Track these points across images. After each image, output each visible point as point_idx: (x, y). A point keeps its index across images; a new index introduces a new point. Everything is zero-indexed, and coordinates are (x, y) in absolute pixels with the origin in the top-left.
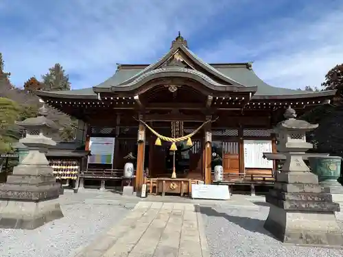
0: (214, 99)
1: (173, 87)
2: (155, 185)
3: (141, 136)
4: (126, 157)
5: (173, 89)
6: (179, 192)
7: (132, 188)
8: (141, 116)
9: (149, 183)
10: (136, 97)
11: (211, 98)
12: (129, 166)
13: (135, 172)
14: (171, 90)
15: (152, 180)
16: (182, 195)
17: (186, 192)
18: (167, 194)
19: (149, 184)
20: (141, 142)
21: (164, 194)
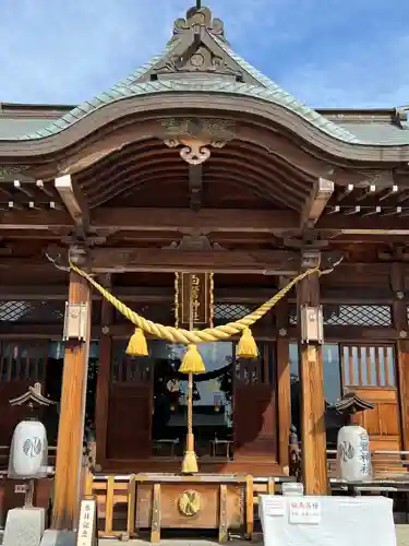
0: (339, 189)
1: (195, 145)
2: (122, 499)
3: (77, 322)
4: (19, 401)
5: (196, 154)
6: (212, 525)
7: (37, 514)
8: (75, 254)
9: (104, 492)
10: (63, 182)
11: (326, 186)
12: (30, 433)
13: (52, 453)
14: (188, 159)
15: (112, 481)
16: (222, 535)
17: (237, 524)
18: (167, 533)
19: (101, 498)
20: (75, 342)
21: (155, 534)
